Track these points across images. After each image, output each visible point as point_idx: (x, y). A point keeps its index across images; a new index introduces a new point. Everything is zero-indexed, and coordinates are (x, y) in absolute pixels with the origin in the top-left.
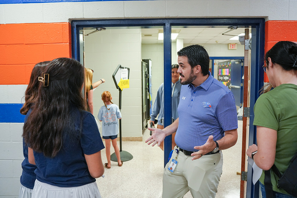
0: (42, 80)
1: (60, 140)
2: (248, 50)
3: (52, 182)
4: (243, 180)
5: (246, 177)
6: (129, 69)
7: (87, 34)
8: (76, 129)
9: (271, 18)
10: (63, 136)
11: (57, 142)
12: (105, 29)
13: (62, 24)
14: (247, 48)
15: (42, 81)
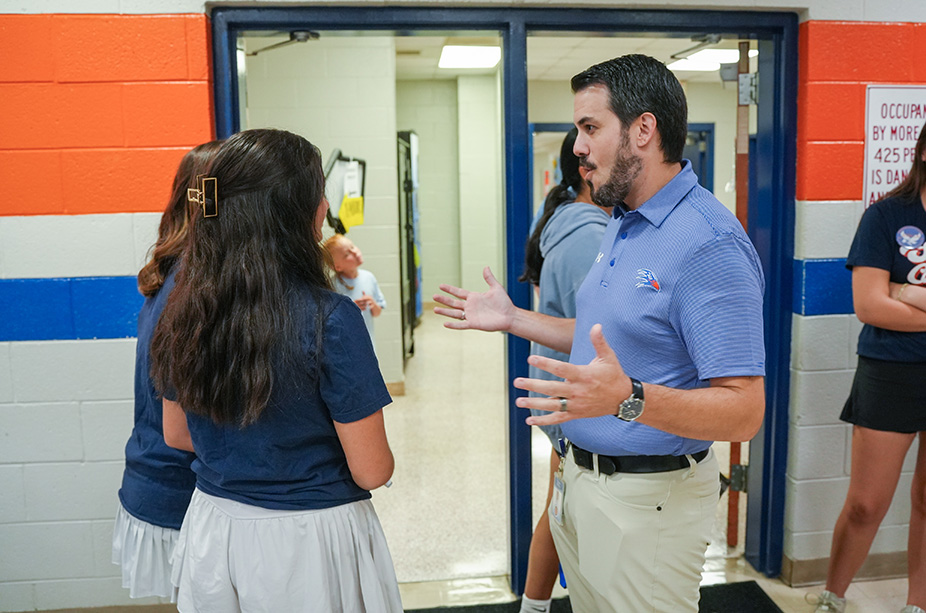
0: (196, 196)
1: (267, 372)
2: (747, 106)
3: (248, 494)
4: (737, 488)
5: (743, 479)
6: (363, 164)
7: (254, 50)
8: (306, 347)
9: (816, 14)
10: (274, 362)
11: (259, 380)
12: (317, 36)
13: (183, 21)
14: (745, 99)
15: (197, 200)
